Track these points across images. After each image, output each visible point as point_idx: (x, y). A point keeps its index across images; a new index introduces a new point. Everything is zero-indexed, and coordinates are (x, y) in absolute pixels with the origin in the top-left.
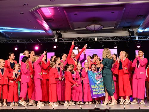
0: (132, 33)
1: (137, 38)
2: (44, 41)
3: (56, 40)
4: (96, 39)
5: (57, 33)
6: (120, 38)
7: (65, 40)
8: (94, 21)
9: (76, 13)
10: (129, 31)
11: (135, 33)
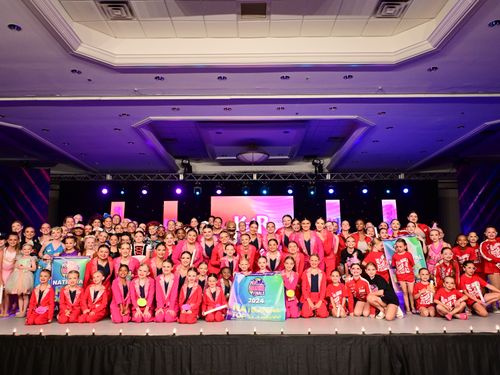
0: (320, 167)
1: (328, 177)
2: (159, 178)
3: (181, 177)
4: (255, 177)
5: (183, 165)
6: (299, 175)
7: (198, 177)
8: (253, 145)
9: (220, 131)
10: (314, 164)
11: (325, 167)
